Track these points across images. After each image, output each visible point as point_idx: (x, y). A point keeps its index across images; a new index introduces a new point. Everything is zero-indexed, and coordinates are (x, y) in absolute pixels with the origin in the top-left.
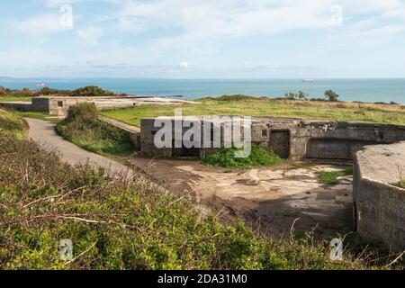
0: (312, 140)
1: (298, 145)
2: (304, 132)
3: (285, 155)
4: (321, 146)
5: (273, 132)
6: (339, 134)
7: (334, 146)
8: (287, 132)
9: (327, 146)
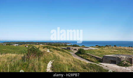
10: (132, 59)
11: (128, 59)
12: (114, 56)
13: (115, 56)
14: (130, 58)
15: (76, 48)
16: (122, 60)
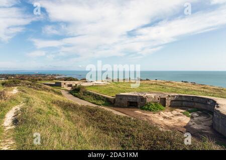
0: (172, 101)
1: (168, 103)
2: (170, 98)
3: (164, 106)
4: (174, 102)
5: (161, 99)
6: (180, 99)
7: (177, 102)
8: (165, 99)
9: (176, 102)
10: (167, 99)
11: (158, 99)
12: (134, 95)
13: (137, 95)
14: (163, 97)
15: (71, 83)
16: (148, 101)
